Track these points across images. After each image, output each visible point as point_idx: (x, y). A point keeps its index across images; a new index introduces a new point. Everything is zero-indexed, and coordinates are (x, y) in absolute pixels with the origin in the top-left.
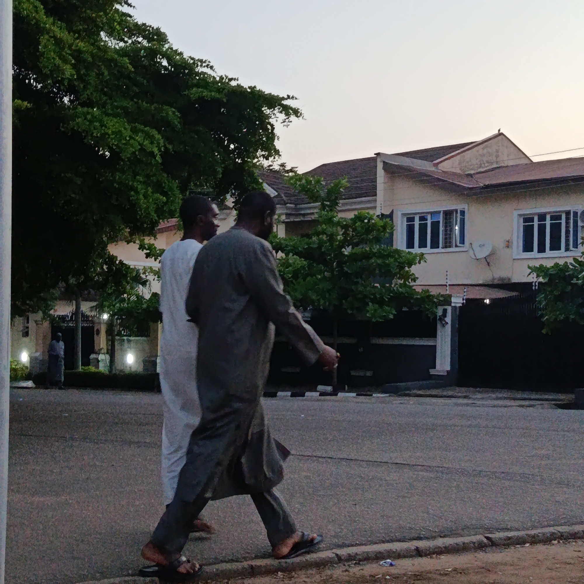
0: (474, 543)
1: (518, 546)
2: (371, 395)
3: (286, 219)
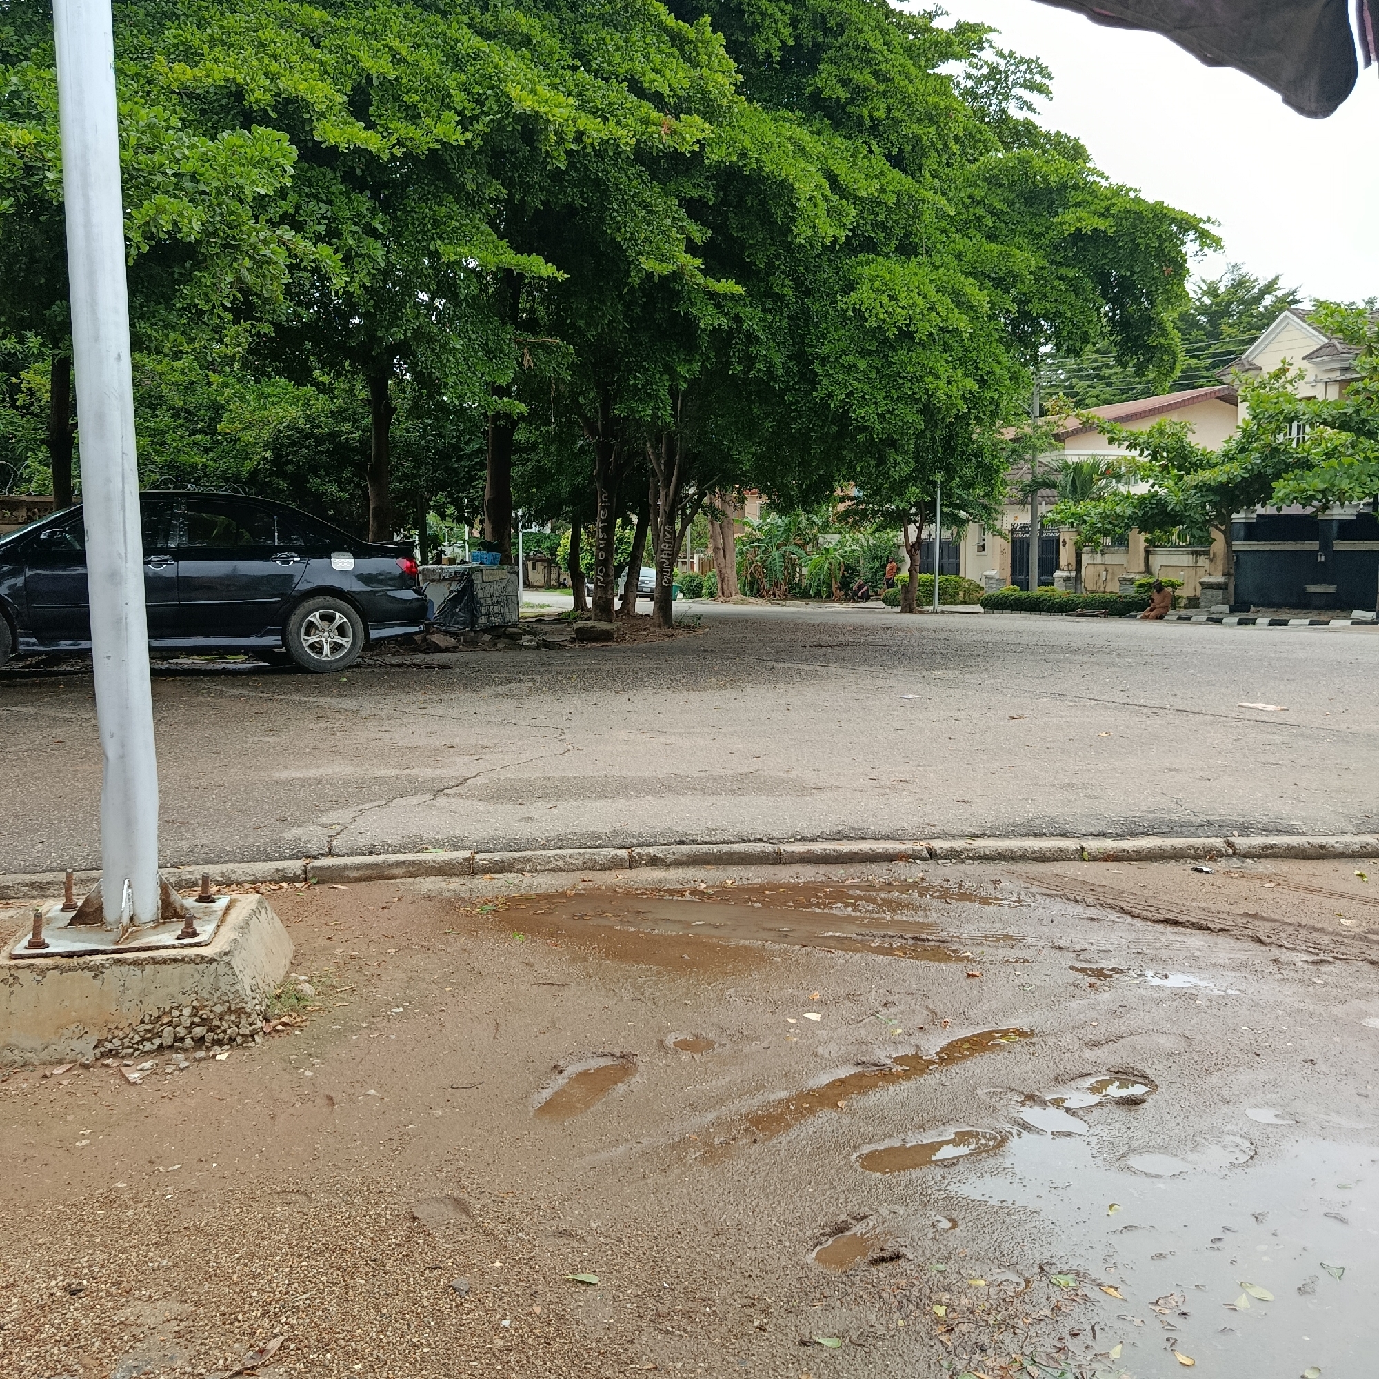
3: (1340, 376)
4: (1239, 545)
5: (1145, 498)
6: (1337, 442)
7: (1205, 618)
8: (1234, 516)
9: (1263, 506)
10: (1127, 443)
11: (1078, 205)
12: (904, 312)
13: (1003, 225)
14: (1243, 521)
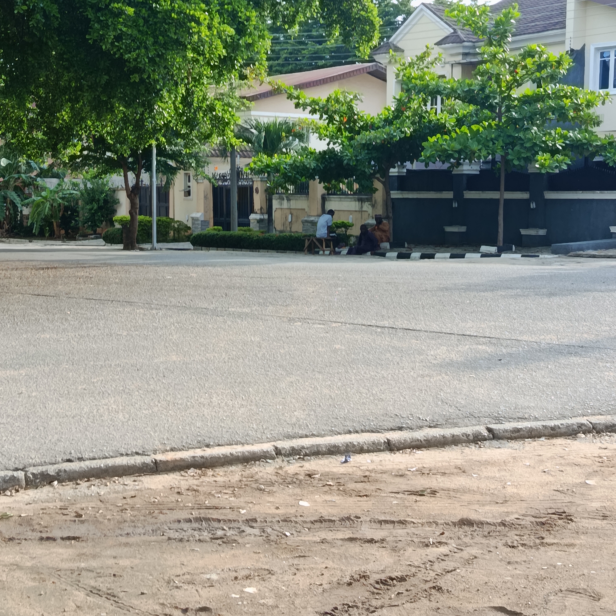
0: (467, 436)
1: (529, 439)
2: (538, 256)
3: (463, 59)
5: (325, 153)
6: (465, 112)
9: (412, 163)
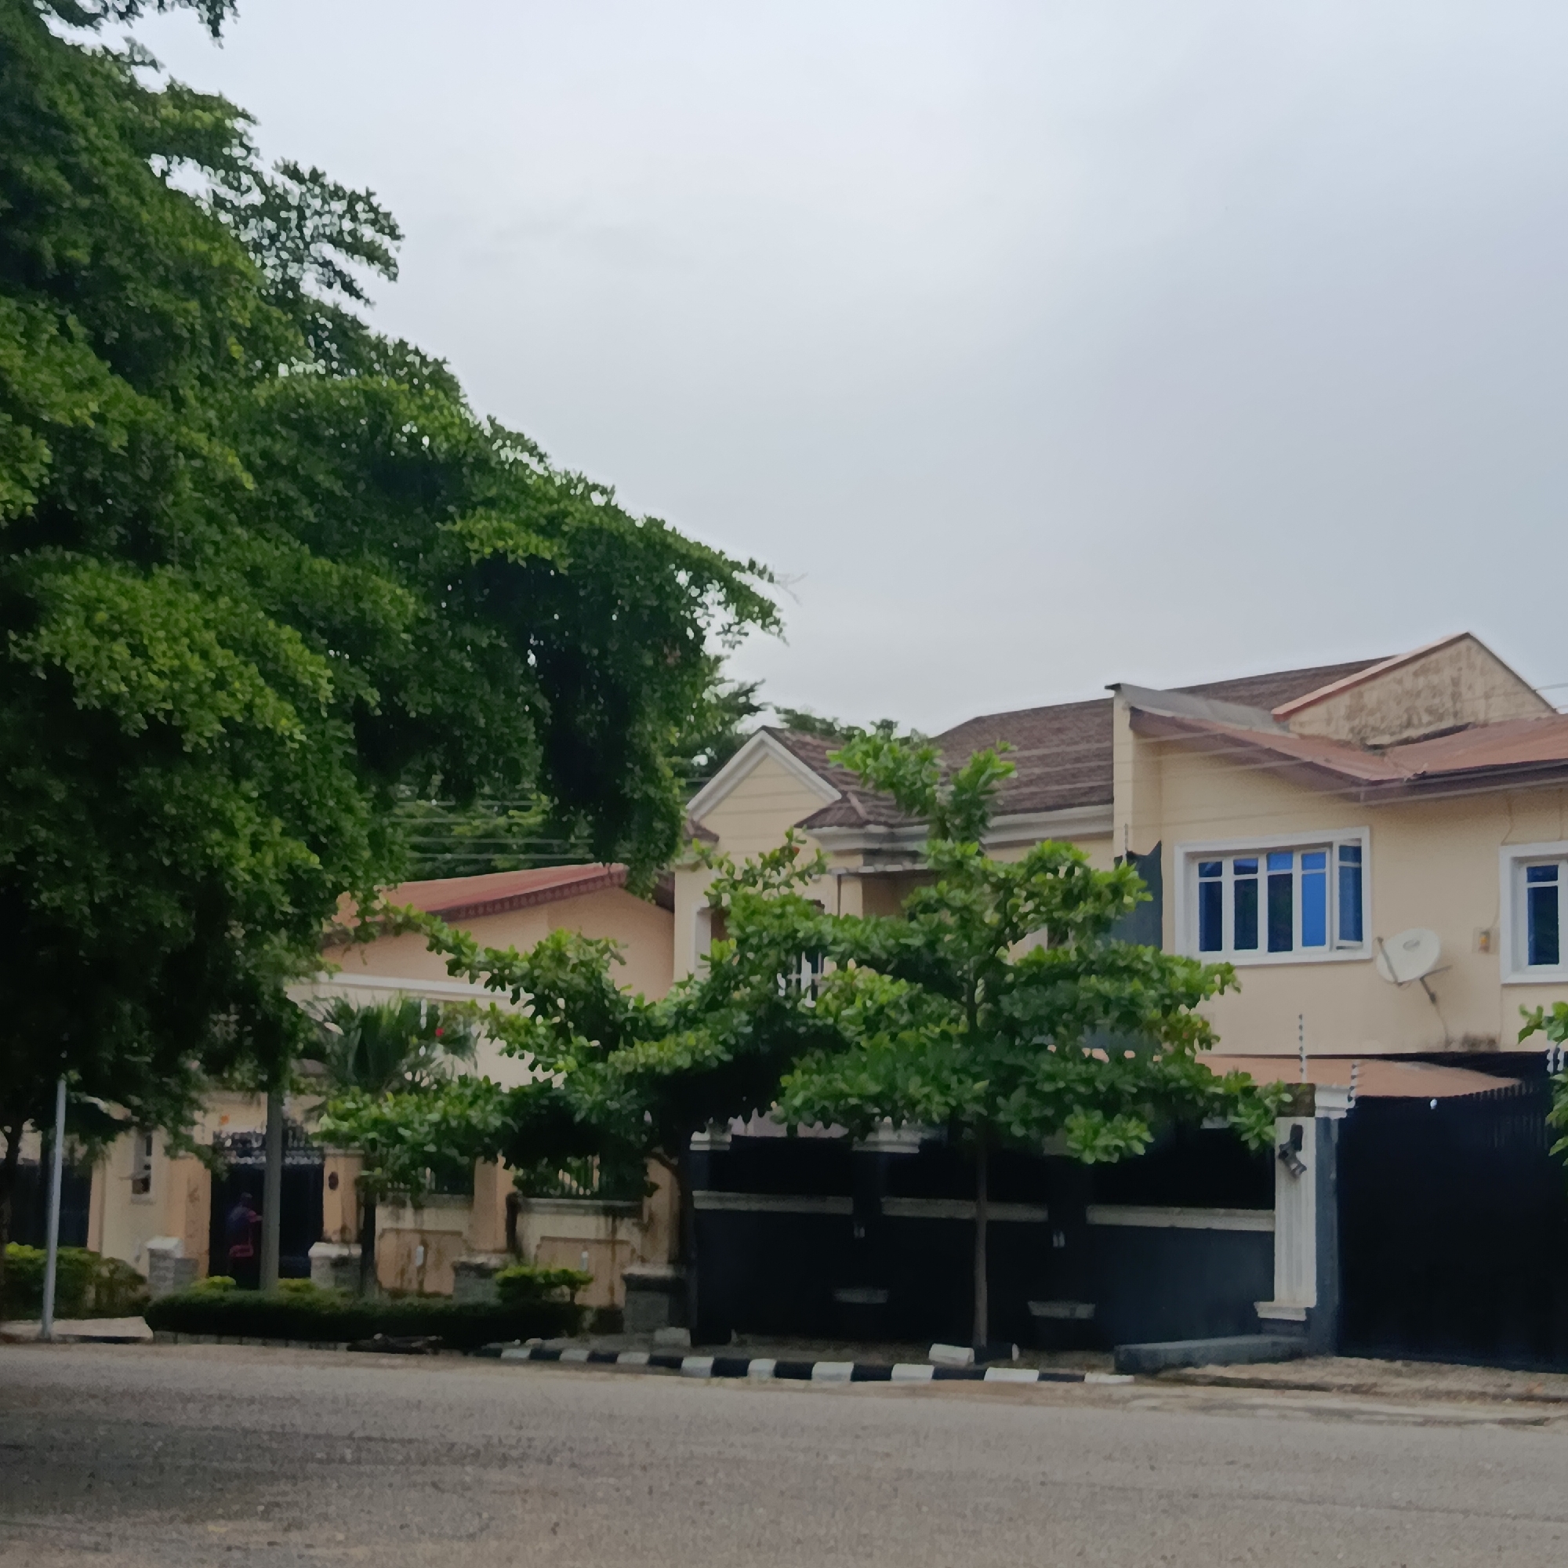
2: (1082, 1378)
3: (865, 864)
4: (704, 1200)
5: (525, 1094)
6: (883, 999)
7: (643, 1357)
8: (696, 1136)
9: (746, 1120)
10: (486, 975)
11: (490, 503)
12: (162, 685)
13: (334, 523)
14: (707, 1148)
